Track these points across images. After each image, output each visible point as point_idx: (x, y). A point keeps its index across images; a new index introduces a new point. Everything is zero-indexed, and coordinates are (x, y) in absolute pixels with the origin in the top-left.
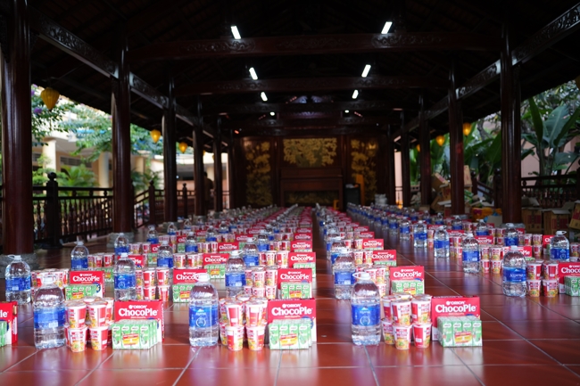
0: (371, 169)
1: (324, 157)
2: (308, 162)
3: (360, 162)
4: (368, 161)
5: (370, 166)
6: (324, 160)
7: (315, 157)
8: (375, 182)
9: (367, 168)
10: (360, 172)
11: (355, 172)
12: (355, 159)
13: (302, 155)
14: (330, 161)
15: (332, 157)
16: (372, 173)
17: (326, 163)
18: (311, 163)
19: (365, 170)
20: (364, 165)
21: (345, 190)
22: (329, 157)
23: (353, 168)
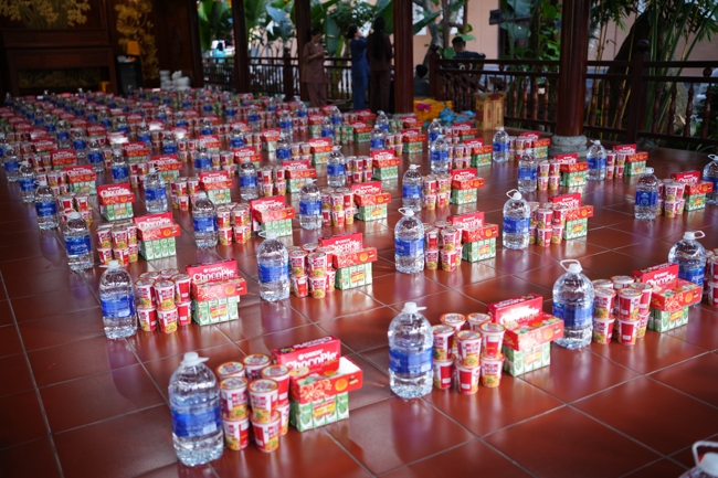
0: (146, 32)
1: (70, 12)
2: (44, 19)
3: (129, 21)
4: (141, 20)
5: (145, 27)
6: (71, 18)
7: (54, 11)
8: (154, 51)
9: (142, 31)
10: (131, 37)
11: (122, 36)
12: (120, 16)
13: (31, 7)
14: (82, 19)
15: (83, 13)
16: (148, 38)
17: (74, 22)
18: (49, 20)
19: (138, 34)
20: (136, 26)
21: (119, 66)
22: (79, 12)
23: (120, 29)
